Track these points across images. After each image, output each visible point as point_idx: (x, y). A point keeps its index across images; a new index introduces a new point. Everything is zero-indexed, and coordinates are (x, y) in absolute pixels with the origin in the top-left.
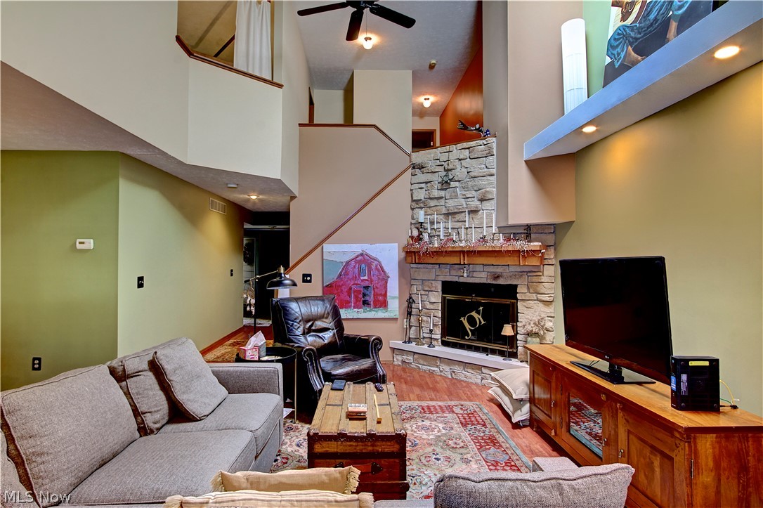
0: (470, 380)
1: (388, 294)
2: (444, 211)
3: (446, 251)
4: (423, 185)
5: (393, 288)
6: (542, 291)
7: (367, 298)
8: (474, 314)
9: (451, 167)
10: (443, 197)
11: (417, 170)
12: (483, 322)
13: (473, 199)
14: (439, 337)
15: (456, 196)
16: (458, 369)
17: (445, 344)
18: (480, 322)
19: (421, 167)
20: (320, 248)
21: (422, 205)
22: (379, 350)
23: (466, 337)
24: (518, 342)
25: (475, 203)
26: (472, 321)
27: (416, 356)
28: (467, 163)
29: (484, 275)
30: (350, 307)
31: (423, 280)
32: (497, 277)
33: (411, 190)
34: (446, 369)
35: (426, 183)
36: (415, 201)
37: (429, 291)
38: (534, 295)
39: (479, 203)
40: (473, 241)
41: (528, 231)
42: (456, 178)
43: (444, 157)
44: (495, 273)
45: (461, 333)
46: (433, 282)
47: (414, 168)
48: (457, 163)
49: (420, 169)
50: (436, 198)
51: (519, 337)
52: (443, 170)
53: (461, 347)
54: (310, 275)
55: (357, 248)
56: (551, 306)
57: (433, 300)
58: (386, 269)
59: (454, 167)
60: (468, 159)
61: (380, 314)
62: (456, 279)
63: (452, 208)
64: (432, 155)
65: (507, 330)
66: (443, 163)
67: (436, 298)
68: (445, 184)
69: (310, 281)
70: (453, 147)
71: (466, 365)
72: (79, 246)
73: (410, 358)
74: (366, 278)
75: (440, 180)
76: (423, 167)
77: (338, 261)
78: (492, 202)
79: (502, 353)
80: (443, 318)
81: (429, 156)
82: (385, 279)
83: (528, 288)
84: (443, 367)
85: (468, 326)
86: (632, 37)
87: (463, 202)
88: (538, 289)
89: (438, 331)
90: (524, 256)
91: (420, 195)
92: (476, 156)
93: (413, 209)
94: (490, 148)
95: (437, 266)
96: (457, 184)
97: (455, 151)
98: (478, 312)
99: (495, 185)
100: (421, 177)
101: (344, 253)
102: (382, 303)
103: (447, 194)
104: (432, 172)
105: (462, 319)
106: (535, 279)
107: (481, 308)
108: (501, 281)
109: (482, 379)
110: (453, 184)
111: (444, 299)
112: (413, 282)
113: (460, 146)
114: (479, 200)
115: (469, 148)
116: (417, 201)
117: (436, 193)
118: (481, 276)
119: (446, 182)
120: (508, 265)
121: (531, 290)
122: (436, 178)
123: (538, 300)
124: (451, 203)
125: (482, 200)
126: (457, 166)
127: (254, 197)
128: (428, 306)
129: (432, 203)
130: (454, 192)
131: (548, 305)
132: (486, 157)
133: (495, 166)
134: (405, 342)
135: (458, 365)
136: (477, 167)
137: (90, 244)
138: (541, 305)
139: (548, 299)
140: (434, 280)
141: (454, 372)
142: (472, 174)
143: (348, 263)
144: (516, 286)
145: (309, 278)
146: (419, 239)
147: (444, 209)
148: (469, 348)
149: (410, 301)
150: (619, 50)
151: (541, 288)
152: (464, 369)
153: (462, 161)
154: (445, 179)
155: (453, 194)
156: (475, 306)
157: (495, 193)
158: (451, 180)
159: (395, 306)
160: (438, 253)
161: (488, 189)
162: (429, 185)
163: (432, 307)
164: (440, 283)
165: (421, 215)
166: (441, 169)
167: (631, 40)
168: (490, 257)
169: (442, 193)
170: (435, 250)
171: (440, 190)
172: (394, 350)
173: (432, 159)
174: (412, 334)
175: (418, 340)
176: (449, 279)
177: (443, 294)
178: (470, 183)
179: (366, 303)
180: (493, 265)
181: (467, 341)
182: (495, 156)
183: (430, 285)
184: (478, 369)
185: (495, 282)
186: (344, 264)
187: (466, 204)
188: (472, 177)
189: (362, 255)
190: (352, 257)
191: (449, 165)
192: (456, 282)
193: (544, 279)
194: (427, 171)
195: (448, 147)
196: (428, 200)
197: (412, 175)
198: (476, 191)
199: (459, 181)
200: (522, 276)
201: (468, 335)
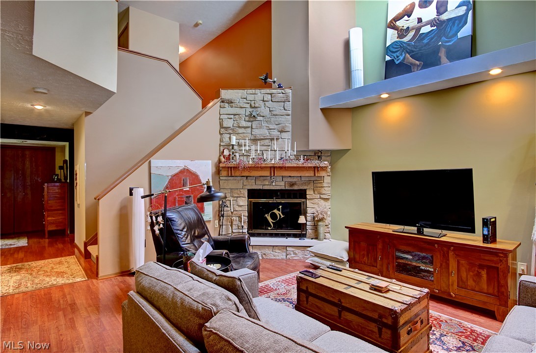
0: (277, 258)
2: (251, 137)
3: (260, 167)
4: (232, 116)
6: (323, 193)
8: (276, 211)
9: (257, 105)
10: (249, 127)
11: (226, 104)
12: (282, 216)
13: (274, 130)
14: (246, 230)
15: (261, 127)
16: (267, 251)
17: (251, 235)
18: (280, 216)
19: (230, 102)
20: (148, 162)
21: (231, 132)
23: (269, 228)
24: (307, 226)
25: (275, 133)
26: (274, 216)
28: (269, 104)
29: (283, 183)
31: (231, 189)
32: (292, 184)
33: (220, 119)
35: (235, 115)
36: (224, 127)
37: (237, 197)
38: (318, 195)
39: (279, 133)
41: (319, 154)
42: (261, 114)
43: (250, 97)
44: (291, 182)
45: (265, 225)
46: (241, 190)
47: (223, 102)
48: (262, 103)
49: (228, 103)
50: (243, 127)
51: (308, 223)
52: (249, 107)
53: (265, 235)
55: (178, 165)
56: (328, 202)
57: (241, 204)
59: (260, 106)
60: (270, 102)
62: (261, 187)
63: (258, 136)
64: (240, 95)
65: (302, 220)
66: (250, 102)
67: (244, 202)
68: (252, 117)
70: (258, 91)
71: (274, 247)
75: (247, 114)
76: (232, 103)
77: (165, 175)
78: (288, 133)
79: (295, 236)
81: (237, 95)
83: (314, 191)
85: (270, 220)
86: (409, 49)
87: (267, 131)
88: (321, 191)
89: (246, 227)
90: (318, 171)
91: (229, 123)
92: (277, 100)
93: (221, 134)
94: (288, 96)
95: (245, 178)
96: (261, 118)
97: (260, 94)
98: (279, 210)
99: (290, 122)
100: (230, 110)
101: (170, 167)
103: (253, 125)
104: (241, 107)
105: (266, 215)
106: (319, 185)
107: (280, 207)
108: (296, 188)
109: (287, 255)
110: (259, 118)
111: (249, 202)
113: (264, 91)
114: (279, 131)
115: (271, 94)
116: (226, 128)
117: (244, 124)
118: (279, 184)
119: (254, 116)
120: (301, 176)
121: (316, 193)
122: (243, 112)
123: (320, 198)
124: (256, 132)
125: (281, 132)
126: (262, 105)
127: (39, 107)
128: (237, 208)
129: (241, 131)
130: (259, 124)
131: (326, 201)
132: (284, 102)
133: (290, 109)
135: (268, 248)
136: (278, 108)
138: (322, 201)
139: (327, 197)
140: (242, 189)
141: (265, 254)
142: (274, 113)
143: (173, 177)
146: (231, 157)
147: (251, 135)
148: (271, 235)
150: (398, 54)
151: (323, 191)
152: (272, 251)
153: (265, 102)
155: (258, 125)
156: (276, 206)
157: (291, 128)
158: (258, 115)
159: (210, 210)
161: (287, 124)
162: (237, 116)
163: (240, 209)
164: (247, 190)
165: (233, 140)
166: (248, 106)
167: (408, 50)
168: (293, 171)
169: (249, 124)
171: (247, 121)
173: (240, 98)
176: (254, 187)
177: (248, 198)
178: (272, 119)
180: (290, 176)
181: (270, 230)
182: (290, 103)
183: (239, 192)
184: (283, 249)
185: (291, 188)
186: (170, 177)
187: (269, 134)
188: (274, 115)
189: (184, 169)
190: (177, 171)
191: (255, 104)
192: (260, 189)
193: (325, 185)
194: (236, 106)
195: (254, 91)
196: (238, 128)
197: (220, 107)
198: (276, 125)
199: (263, 116)
200: (310, 183)
201: (271, 226)
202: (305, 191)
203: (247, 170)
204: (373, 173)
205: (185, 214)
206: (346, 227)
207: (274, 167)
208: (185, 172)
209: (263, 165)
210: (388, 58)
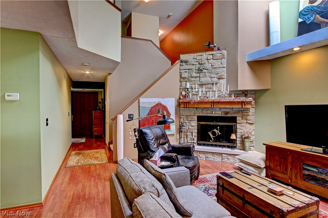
0: (216, 160)
2: (199, 83)
4: (187, 71)
6: (249, 119)
8: (215, 130)
9: (203, 62)
10: (198, 77)
11: (184, 63)
12: (220, 134)
13: (215, 78)
14: (196, 142)
15: (206, 76)
16: (209, 156)
17: (199, 144)
18: (218, 134)
19: (186, 62)
20: (138, 100)
21: (187, 80)
23: (211, 141)
24: (237, 141)
25: (215, 80)
26: (214, 133)
28: (211, 61)
29: (220, 112)
31: (187, 115)
32: (227, 113)
33: (180, 73)
34: (203, 156)
35: (189, 70)
36: (182, 78)
37: (190, 121)
38: (245, 121)
39: (218, 80)
41: (245, 93)
43: (199, 58)
44: (226, 112)
45: (208, 138)
46: (193, 116)
47: (182, 62)
48: (206, 61)
49: (185, 63)
50: (194, 77)
51: (238, 139)
52: (198, 64)
53: (208, 145)
54: (132, 115)
55: (156, 100)
56: (253, 125)
57: (193, 125)
58: (169, 111)
60: (212, 60)
62: (205, 115)
64: (192, 57)
65: (233, 137)
66: (198, 61)
67: (195, 123)
68: (200, 71)
69: (132, 119)
70: (203, 54)
71: (213, 153)
75: (197, 68)
76: (187, 62)
77: (147, 107)
78: (224, 79)
79: (228, 147)
80: (198, 132)
81: (190, 57)
83: (242, 118)
85: (212, 136)
86: (319, 11)
87: (209, 79)
88: (247, 118)
89: (196, 139)
90: (245, 104)
91: (185, 75)
92: (216, 58)
93: (181, 82)
94: (223, 55)
95: (196, 109)
96: (206, 71)
97: (205, 55)
98: (217, 129)
99: (225, 72)
100: (186, 67)
101: (150, 103)
102: (168, 127)
103: (201, 75)
104: (193, 65)
105: (209, 133)
106: (246, 114)
107: (218, 127)
108: (229, 115)
109: (222, 159)
110: (204, 71)
111: (198, 124)
112: (181, 116)
113: (207, 53)
114: (218, 79)
115: (212, 55)
116: (184, 78)
117: (194, 75)
118: (218, 113)
120: (233, 108)
121: (244, 119)
122: (194, 68)
123: (247, 123)
124: (203, 80)
125: (219, 79)
126: (206, 62)
127: (87, 72)
128: (191, 128)
129: (193, 79)
130: (205, 75)
131: (251, 125)
132: (221, 59)
133: (226, 64)
135: (210, 154)
136: (217, 64)
137: (16, 96)
138: (248, 125)
139: (252, 122)
140: (194, 115)
141: (207, 157)
142: (215, 67)
143: (152, 108)
148: (212, 145)
150: (309, 16)
151: (249, 118)
152: (212, 155)
153: (209, 60)
154: (201, 68)
155: (204, 75)
156: (215, 127)
157: (226, 75)
158: (203, 69)
159: (173, 128)
161: (223, 74)
162: (190, 70)
163: (192, 128)
164: (196, 116)
165: (188, 85)
166: (197, 63)
167: (318, 12)
169: (198, 75)
170: (197, 101)
171: (197, 73)
173: (192, 59)
176: (201, 115)
177: (198, 121)
178: (213, 71)
180: (225, 108)
181: (211, 142)
182: (226, 59)
183: (192, 118)
184: (220, 155)
185: (225, 116)
186: (150, 108)
187: (211, 80)
188: (214, 68)
189: (158, 103)
190: (154, 105)
191: (201, 62)
192: (205, 116)
193: (250, 114)
194: (190, 64)
195: (201, 53)
196: (191, 78)
197: (180, 65)
198: (216, 74)
199: (207, 69)
200: (239, 112)
201: (212, 140)
202: (236, 117)
203: (196, 104)
204: (286, 106)
205: (155, 131)
206: (263, 144)
207: (214, 102)
208: (159, 105)
209: (207, 101)
210: (300, 20)
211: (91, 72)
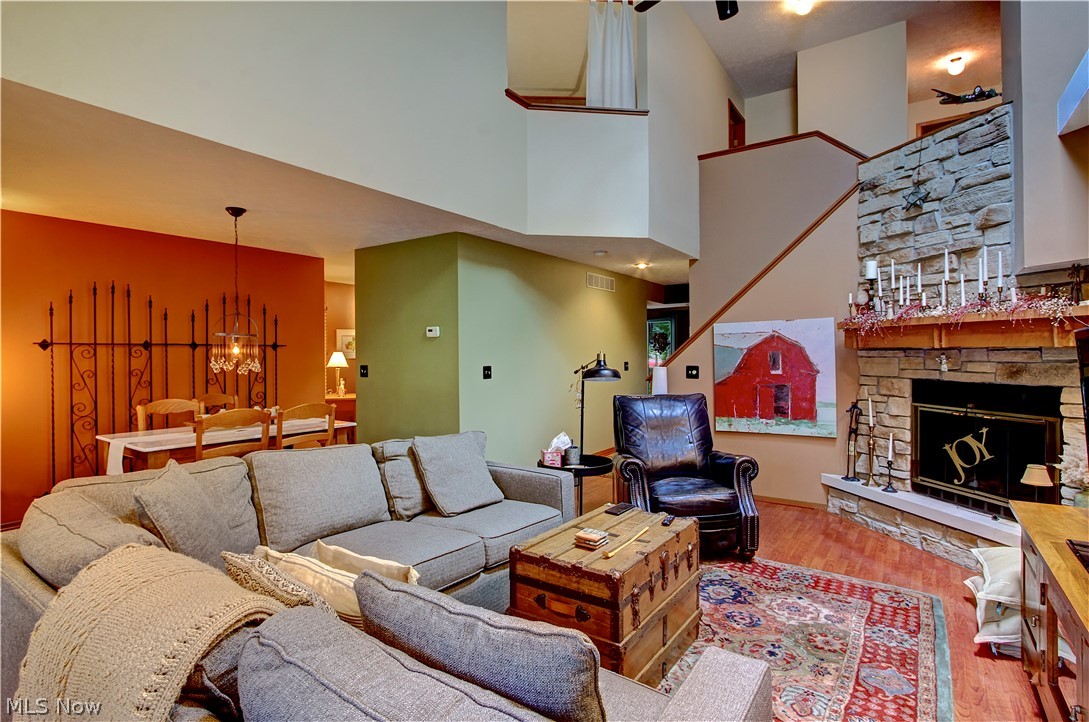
0: (951, 558)
1: (818, 399)
2: (913, 256)
3: (905, 327)
4: (876, 217)
5: (826, 389)
7: (782, 403)
8: (969, 439)
9: (924, 176)
10: (910, 233)
11: (867, 192)
12: (988, 457)
13: (966, 228)
14: (907, 475)
15: (935, 228)
16: (933, 534)
17: (918, 488)
18: (982, 456)
19: (874, 187)
20: (710, 329)
21: (875, 250)
22: (751, 479)
23: (956, 481)
25: (970, 236)
26: (966, 452)
27: (862, 503)
28: (955, 163)
29: (990, 367)
30: (755, 415)
31: (879, 377)
32: (1016, 372)
33: (858, 228)
34: (912, 534)
35: (883, 212)
36: (864, 244)
37: (889, 396)
39: (980, 233)
40: (963, 304)
42: (933, 195)
43: (913, 161)
44: (1013, 364)
45: (948, 473)
46: (896, 381)
47: (862, 190)
48: (935, 167)
49: (872, 189)
50: (898, 236)
52: (910, 184)
53: (948, 497)
54: (697, 368)
55: (765, 327)
57: (895, 412)
58: (813, 358)
59: (930, 176)
60: (957, 156)
61: (803, 428)
62: (936, 375)
63: (925, 250)
64: (892, 162)
65: (1035, 477)
66: (910, 172)
67: (902, 407)
68: (914, 209)
69: (696, 376)
70: (928, 140)
71: (948, 530)
72: (429, 334)
73: (853, 506)
74: (779, 372)
75: (905, 204)
76: (876, 187)
77: (736, 347)
78: (1005, 228)
80: (914, 442)
81: (887, 164)
82: (812, 373)
84: (906, 527)
85: (958, 462)
87: (947, 236)
89: (904, 467)
91: (873, 234)
92: (972, 147)
93: (860, 260)
94: (1000, 126)
95: (901, 354)
96: (935, 205)
97: (933, 145)
98: (978, 438)
99: (1011, 195)
100: (875, 203)
101: (745, 335)
102: (807, 412)
103: (916, 226)
104: (892, 192)
105: (947, 447)
107: (984, 430)
108: (1025, 380)
110: (927, 207)
111: (915, 409)
112: (863, 380)
113: (941, 135)
114: (978, 229)
115: (956, 136)
116: (866, 245)
117: (898, 227)
118: (985, 371)
119: (914, 205)
120: (1040, 349)
122: (898, 201)
124: (925, 241)
125: (984, 228)
126: (936, 172)
127: (642, 266)
128: (888, 421)
129: (892, 245)
130: (931, 221)
132: (992, 145)
133: (1011, 159)
134: (846, 478)
135: (935, 529)
136: (974, 168)
137: (437, 331)
140: (899, 377)
141: (926, 539)
142: (965, 182)
143: (750, 350)
144: (1059, 390)
145: (694, 372)
146: (868, 307)
147: (913, 251)
148: (963, 501)
149: (855, 412)
152: (944, 537)
153: (945, 163)
154: (912, 199)
155: (929, 224)
156: (971, 426)
157: (1011, 210)
158: (925, 199)
159: (829, 417)
160: (893, 329)
161: (1000, 204)
162: (886, 214)
163: (893, 423)
164: (909, 381)
165: (872, 269)
168: (990, 332)
169: (909, 226)
170: (888, 325)
171: (906, 220)
172: (828, 488)
173: (892, 169)
174: (861, 466)
175: (868, 476)
176: (922, 375)
177: (914, 400)
178: (961, 199)
179: (780, 412)
181: (954, 488)
182: (1010, 140)
183: (890, 385)
184: (970, 541)
185: (1012, 382)
186: (745, 351)
187: (954, 239)
188: (963, 189)
189: (772, 337)
190: (758, 340)
191: (919, 174)
194: (884, 191)
195: (921, 141)
196: (886, 241)
197: (860, 202)
198: (971, 212)
199: (940, 199)
200: (1070, 369)
208: (774, 340)
211: (651, 265)
